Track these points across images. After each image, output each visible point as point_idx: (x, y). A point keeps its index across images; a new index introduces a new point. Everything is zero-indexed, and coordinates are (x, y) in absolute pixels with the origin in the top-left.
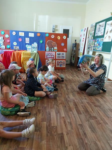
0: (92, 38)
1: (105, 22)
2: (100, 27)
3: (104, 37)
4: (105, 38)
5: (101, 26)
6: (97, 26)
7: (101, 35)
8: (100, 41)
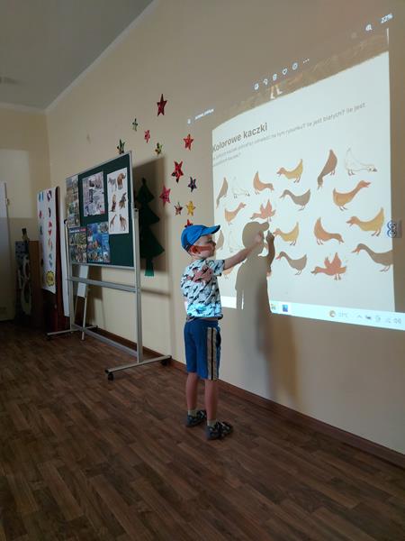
0: (76, 223)
1: (102, 173)
2: (93, 188)
3: (107, 220)
4: (112, 222)
5: (93, 186)
6: (84, 185)
7: (98, 213)
8: (99, 231)
